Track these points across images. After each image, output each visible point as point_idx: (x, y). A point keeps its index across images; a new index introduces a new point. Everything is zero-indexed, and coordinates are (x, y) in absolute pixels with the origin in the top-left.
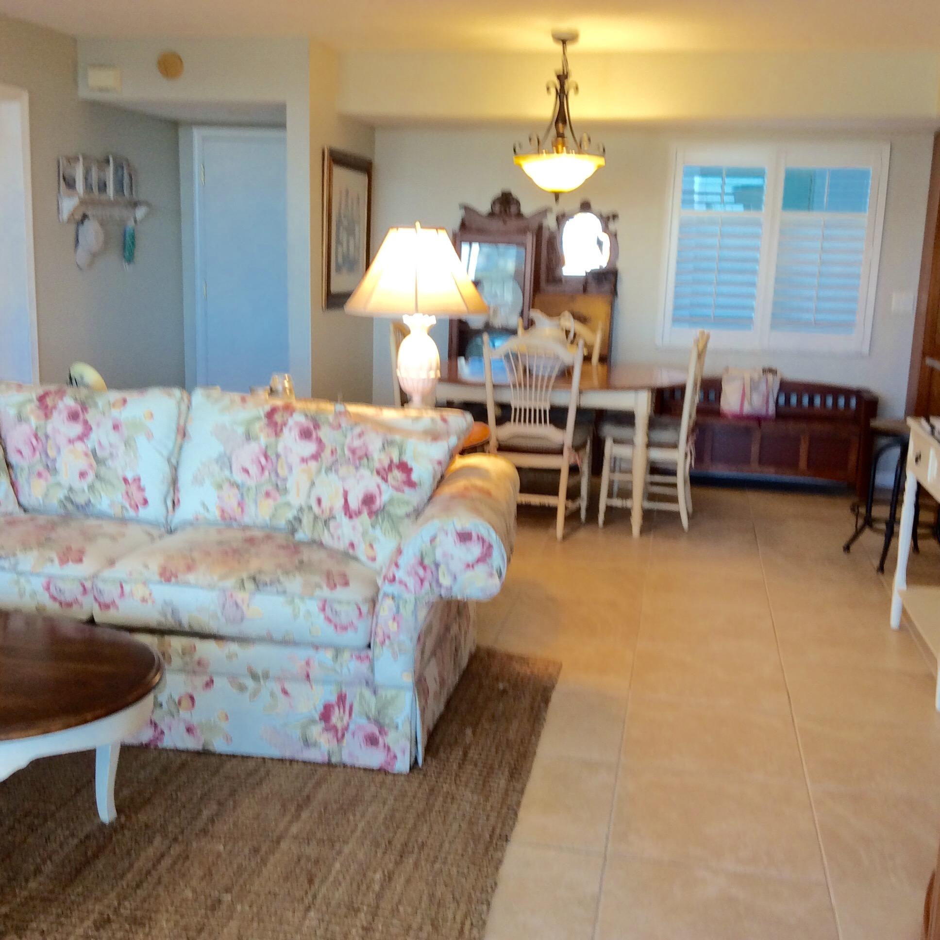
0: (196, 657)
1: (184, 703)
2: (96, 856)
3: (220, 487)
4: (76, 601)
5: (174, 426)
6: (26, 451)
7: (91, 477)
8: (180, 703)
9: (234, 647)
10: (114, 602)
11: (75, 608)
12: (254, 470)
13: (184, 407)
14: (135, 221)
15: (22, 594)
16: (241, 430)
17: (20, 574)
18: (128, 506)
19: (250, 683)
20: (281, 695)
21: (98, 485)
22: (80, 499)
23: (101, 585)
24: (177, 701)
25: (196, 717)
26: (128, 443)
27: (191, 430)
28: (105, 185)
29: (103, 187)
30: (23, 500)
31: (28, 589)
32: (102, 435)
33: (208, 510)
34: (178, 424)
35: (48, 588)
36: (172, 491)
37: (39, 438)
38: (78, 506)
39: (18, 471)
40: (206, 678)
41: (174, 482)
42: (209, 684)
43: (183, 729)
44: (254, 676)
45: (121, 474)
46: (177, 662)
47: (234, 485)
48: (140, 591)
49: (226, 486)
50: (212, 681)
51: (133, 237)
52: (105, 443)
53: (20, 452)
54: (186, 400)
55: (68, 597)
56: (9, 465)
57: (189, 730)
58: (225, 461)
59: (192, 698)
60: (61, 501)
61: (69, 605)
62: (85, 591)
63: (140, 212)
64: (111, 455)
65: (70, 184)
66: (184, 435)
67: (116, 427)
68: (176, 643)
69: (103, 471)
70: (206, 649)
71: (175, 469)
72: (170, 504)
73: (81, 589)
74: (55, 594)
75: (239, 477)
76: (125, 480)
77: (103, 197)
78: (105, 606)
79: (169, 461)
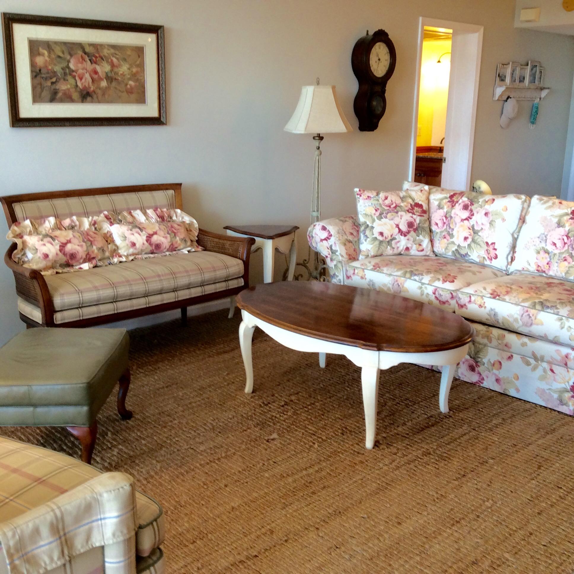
0: (505, 342)
1: (496, 365)
2: (433, 426)
3: (538, 253)
4: (447, 301)
5: (518, 217)
6: (440, 224)
7: (470, 240)
8: (494, 365)
9: (525, 340)
10: (465, 305)
11: (446, 305)
12: (559, 244)
13: (526, 205)
14: (540, 98)
15: (422, 294)
16: (556, 220)
17: (423, 284)
18: (487, 258)
19: (532, 361)
20: (550, 373)
21: (473, 245)
22: (463, 252)
23: (460, 295)
24: (492, 362)
25: (502, 374)
26: (491, 223)
27: (528, 218)
28: (524, 78)
29: (522, 79)
30: (435, 250)
31: (426, 292)
32: (479, 218)
33: (529, 265)
34: (521, 215)
35: (434, 293)
36: (512, 252)
37: (447, 217)
38: (461, 255)
39: (434, 234)
40: (509, 354)
41: (513, 248)
42: (510, 358)
43: (494, 379)
44: (536, 358)
45: (485, 240)
46: (495, 342)
47: (547, 252)
48: (479, 301)
49: (542, 253)
50: (512, 356)
51: (537, 108)
52: (480, 223)
53: (437, 224)
54: (528, 201)
55: (443, 299)
56: (431, 231)
57: (497, 380)
58: (544, 238)
59: (500, 363)
60: (453, 251)
61: (444, 303)
62: (452, 297)
63: (544, 94)
64: (482, 229)
65: (502, 78)
66: (524, 222)
67: (486, 214)
68: (495, 332)
69: (476, 237)
70: (511, 338)
71: (515, 240)
72: (510, 260)
73: (451, 296)
74: (438, 296)
75: (550, 248)
76: (487, 243)
77: (521, 85)
78: (461, 306)
79: (513, 235)
